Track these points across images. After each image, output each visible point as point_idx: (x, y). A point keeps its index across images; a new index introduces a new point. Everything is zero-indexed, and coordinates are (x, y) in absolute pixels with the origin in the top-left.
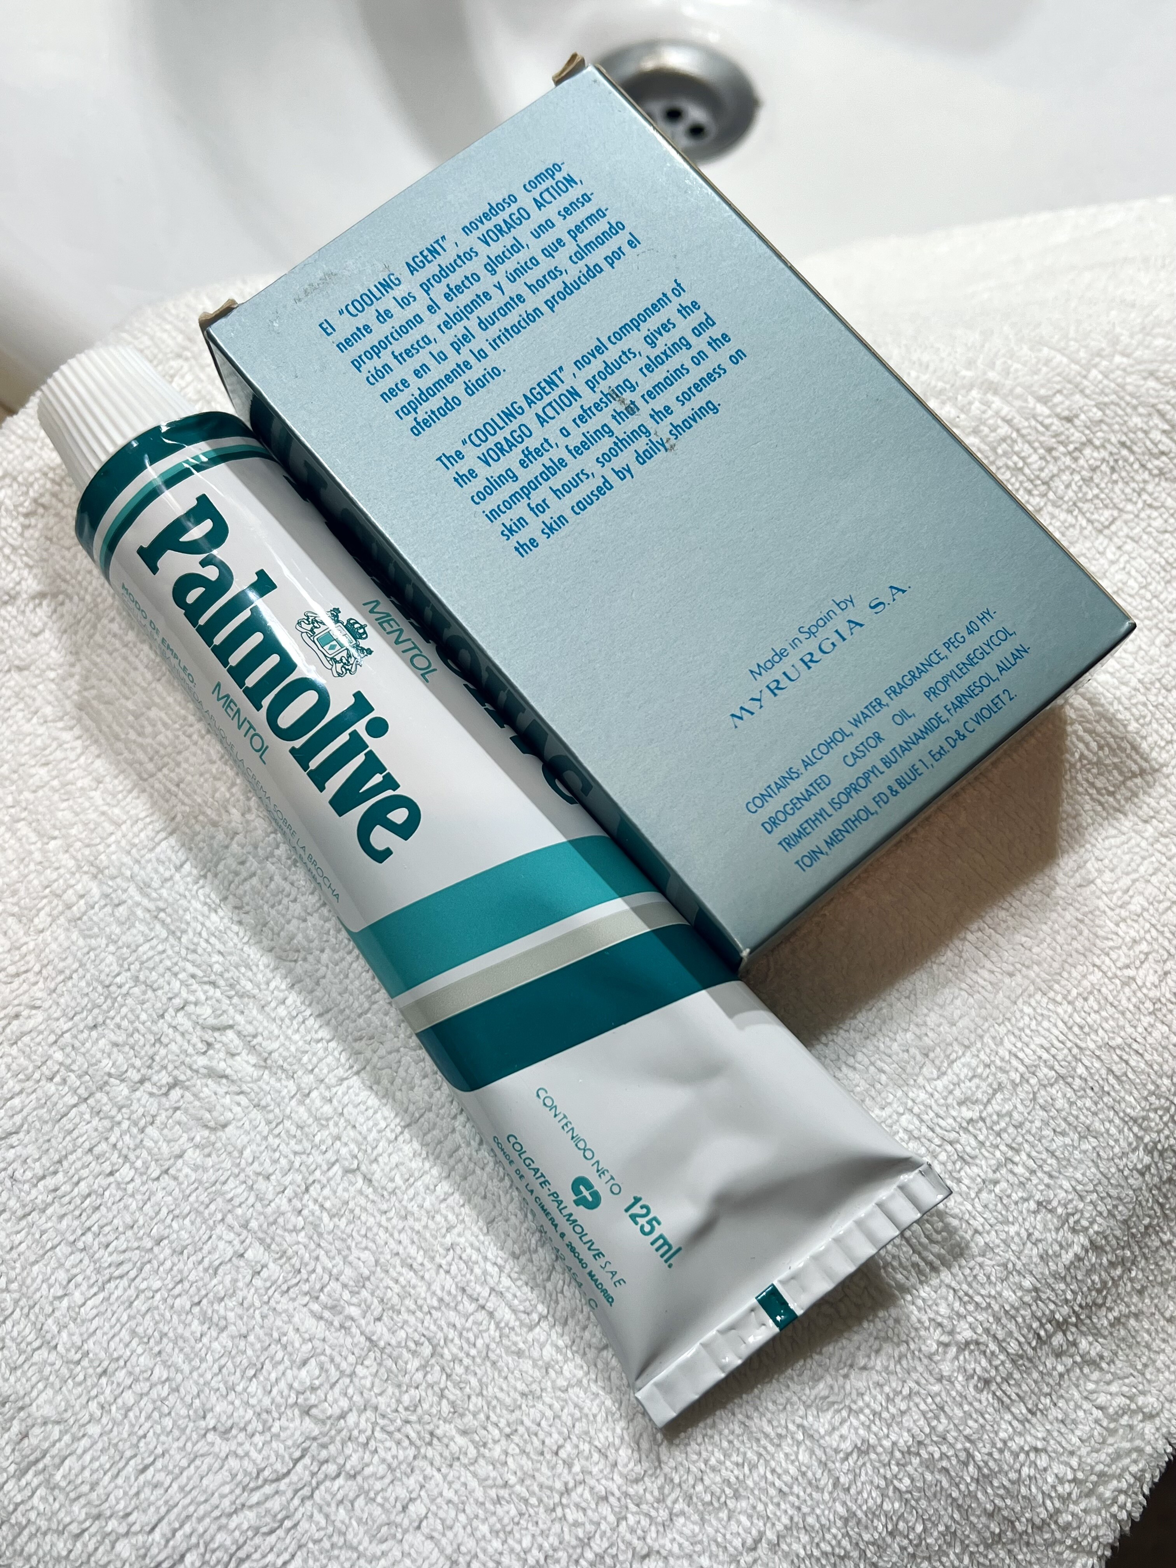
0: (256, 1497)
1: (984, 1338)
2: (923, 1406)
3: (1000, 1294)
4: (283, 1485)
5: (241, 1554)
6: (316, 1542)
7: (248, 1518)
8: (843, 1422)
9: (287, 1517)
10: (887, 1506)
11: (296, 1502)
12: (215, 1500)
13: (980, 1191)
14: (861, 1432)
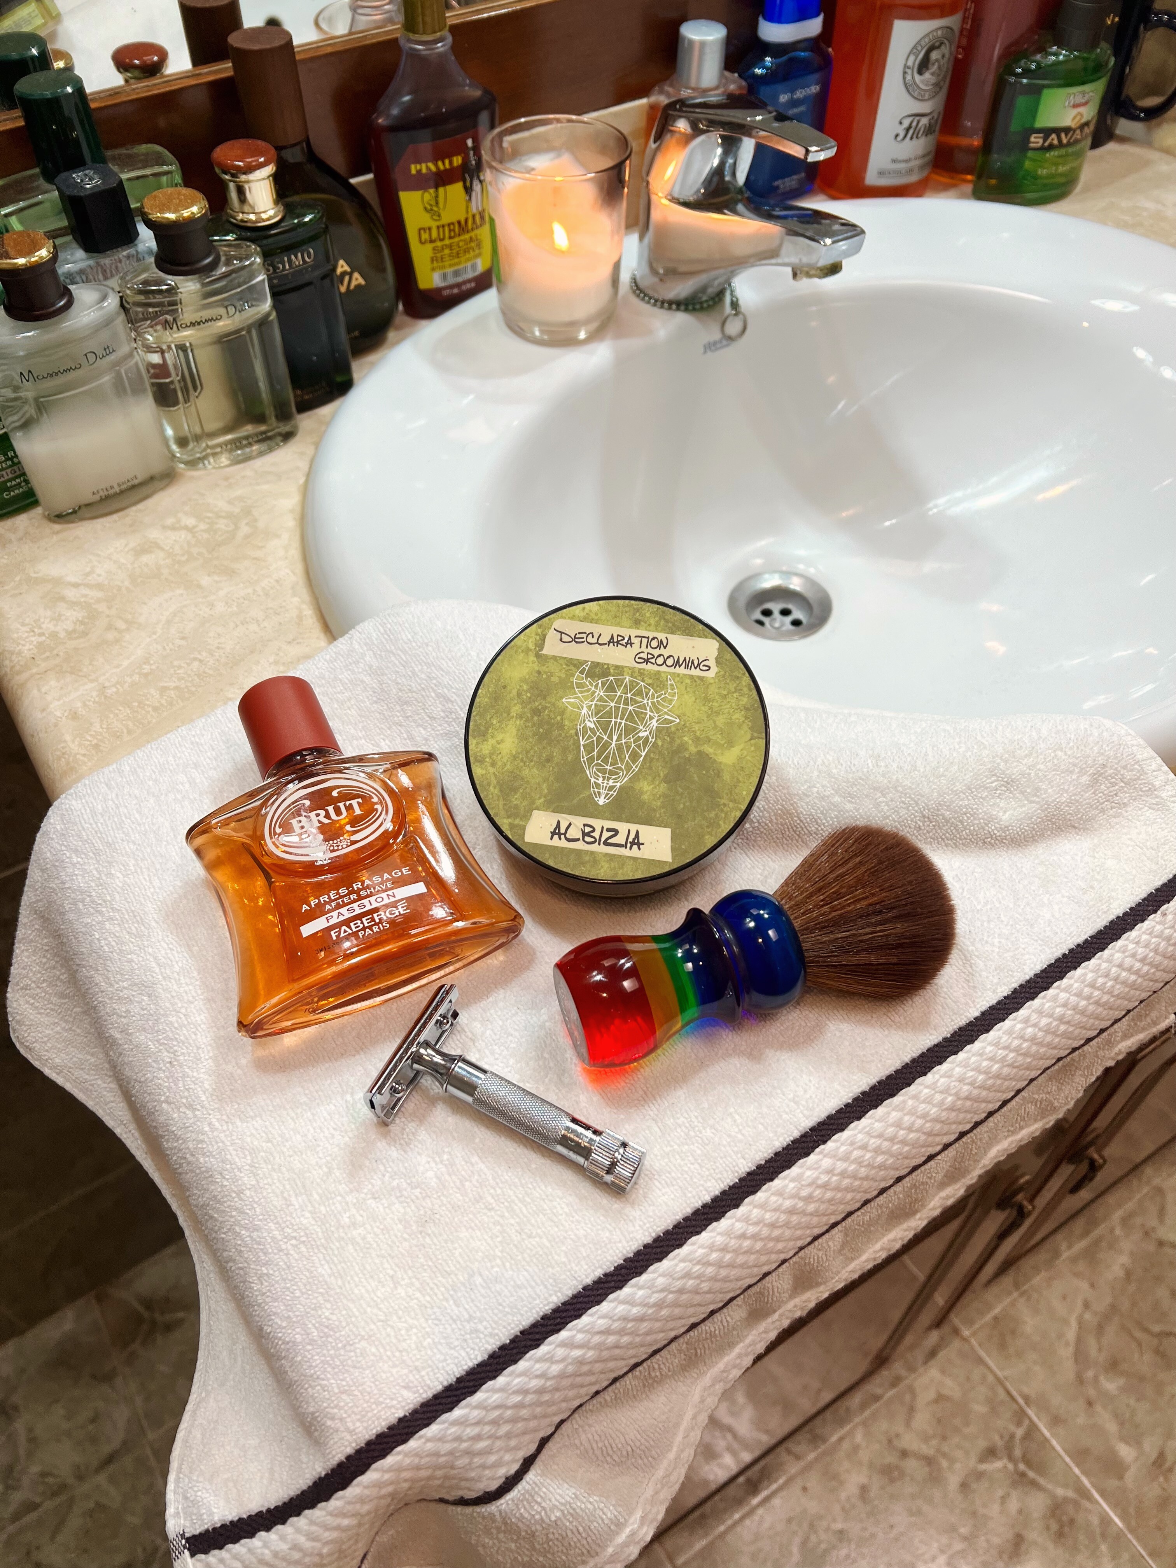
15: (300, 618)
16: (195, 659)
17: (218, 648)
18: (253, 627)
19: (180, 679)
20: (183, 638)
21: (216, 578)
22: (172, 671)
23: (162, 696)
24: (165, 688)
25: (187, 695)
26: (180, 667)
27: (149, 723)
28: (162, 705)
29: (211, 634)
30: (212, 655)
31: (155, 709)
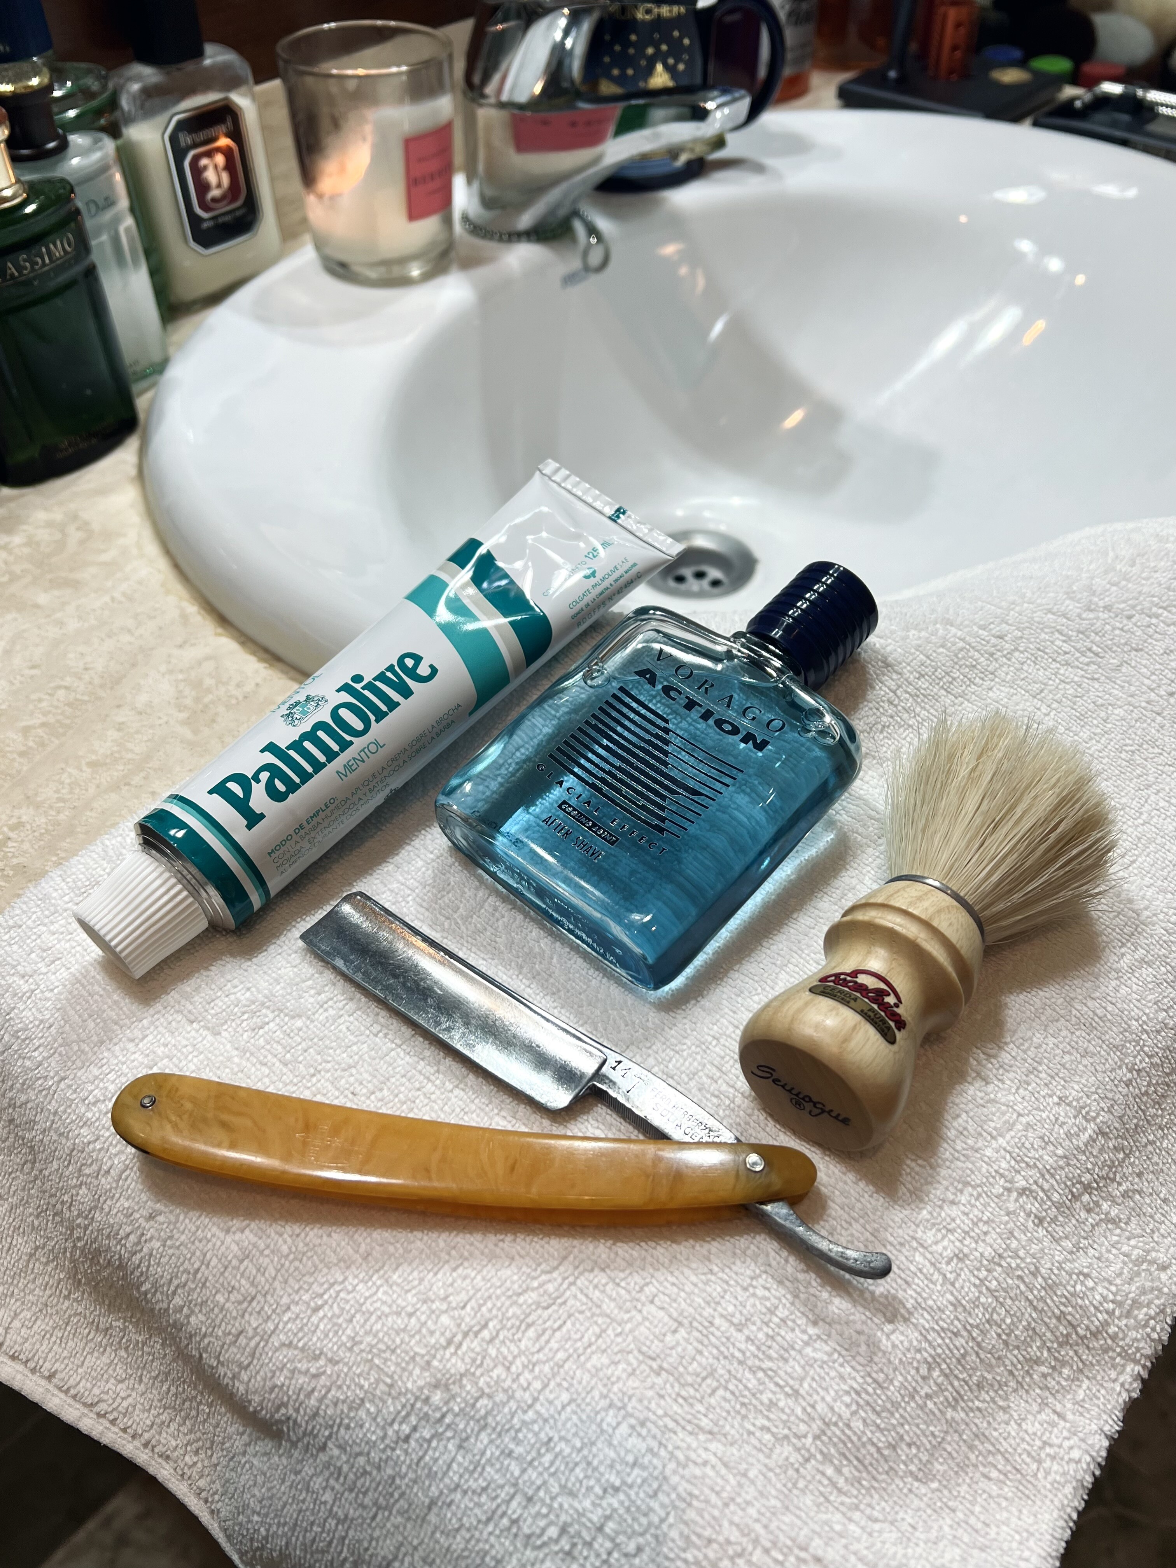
0: (535, 1284)
1: (1034, 1187)
2: (998, 1230)
3: (1041, 1157)
4: (555, 1274)
5: (529, 1320)
6: (581, 1312)
7: (533, 1296)
8: (944, 1237)
9: (558, 1298)
10: (983, 1300)
11: (565, 1286)
12: (508, 1284)
13: (1018, 1088)
14: (957, 1244)
15: (184, 618)
16: (59, 687)
17: (86, 669)
18: (126, 638)
19: (45, 714)
20: (33, 667)
21: (56, 593)
22: (31, 707)
23: (26, 737)
24: (26, 730)
25: (61, 730)
26: (40, 700)
27: (19, 772)
28: (31, 748)
29: (71, 656)
30: (80, 678)
31: (22, 754)
